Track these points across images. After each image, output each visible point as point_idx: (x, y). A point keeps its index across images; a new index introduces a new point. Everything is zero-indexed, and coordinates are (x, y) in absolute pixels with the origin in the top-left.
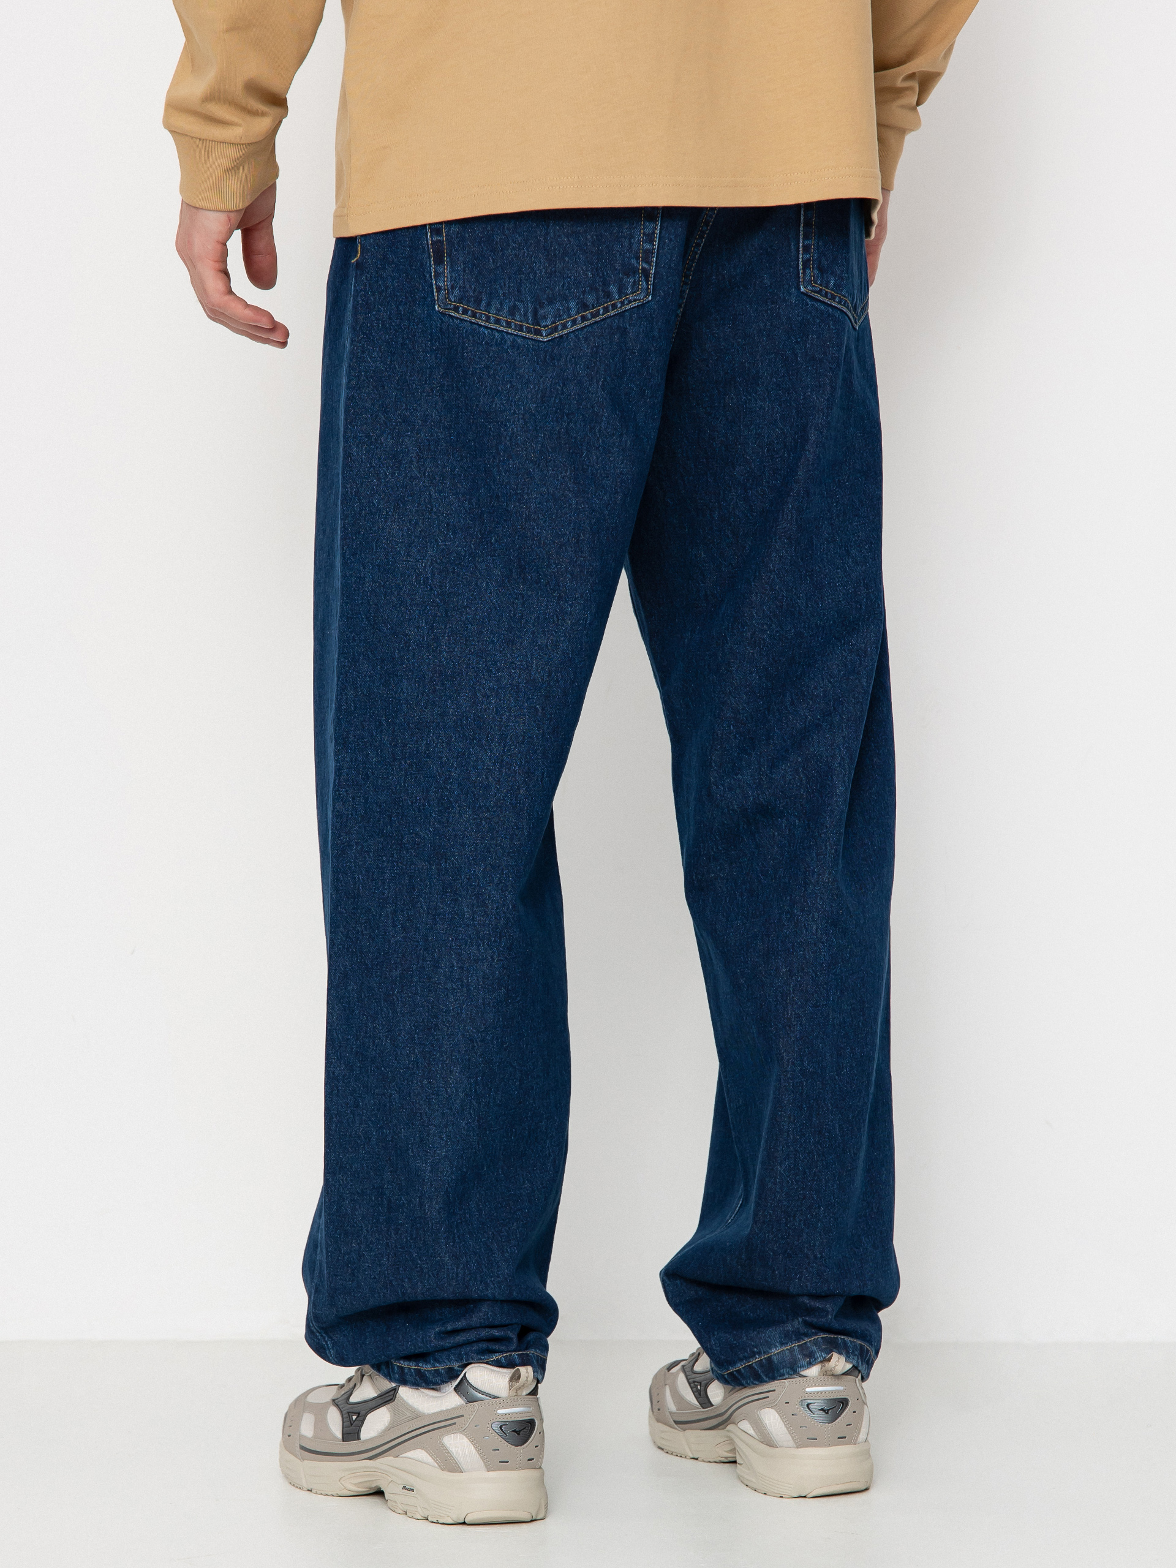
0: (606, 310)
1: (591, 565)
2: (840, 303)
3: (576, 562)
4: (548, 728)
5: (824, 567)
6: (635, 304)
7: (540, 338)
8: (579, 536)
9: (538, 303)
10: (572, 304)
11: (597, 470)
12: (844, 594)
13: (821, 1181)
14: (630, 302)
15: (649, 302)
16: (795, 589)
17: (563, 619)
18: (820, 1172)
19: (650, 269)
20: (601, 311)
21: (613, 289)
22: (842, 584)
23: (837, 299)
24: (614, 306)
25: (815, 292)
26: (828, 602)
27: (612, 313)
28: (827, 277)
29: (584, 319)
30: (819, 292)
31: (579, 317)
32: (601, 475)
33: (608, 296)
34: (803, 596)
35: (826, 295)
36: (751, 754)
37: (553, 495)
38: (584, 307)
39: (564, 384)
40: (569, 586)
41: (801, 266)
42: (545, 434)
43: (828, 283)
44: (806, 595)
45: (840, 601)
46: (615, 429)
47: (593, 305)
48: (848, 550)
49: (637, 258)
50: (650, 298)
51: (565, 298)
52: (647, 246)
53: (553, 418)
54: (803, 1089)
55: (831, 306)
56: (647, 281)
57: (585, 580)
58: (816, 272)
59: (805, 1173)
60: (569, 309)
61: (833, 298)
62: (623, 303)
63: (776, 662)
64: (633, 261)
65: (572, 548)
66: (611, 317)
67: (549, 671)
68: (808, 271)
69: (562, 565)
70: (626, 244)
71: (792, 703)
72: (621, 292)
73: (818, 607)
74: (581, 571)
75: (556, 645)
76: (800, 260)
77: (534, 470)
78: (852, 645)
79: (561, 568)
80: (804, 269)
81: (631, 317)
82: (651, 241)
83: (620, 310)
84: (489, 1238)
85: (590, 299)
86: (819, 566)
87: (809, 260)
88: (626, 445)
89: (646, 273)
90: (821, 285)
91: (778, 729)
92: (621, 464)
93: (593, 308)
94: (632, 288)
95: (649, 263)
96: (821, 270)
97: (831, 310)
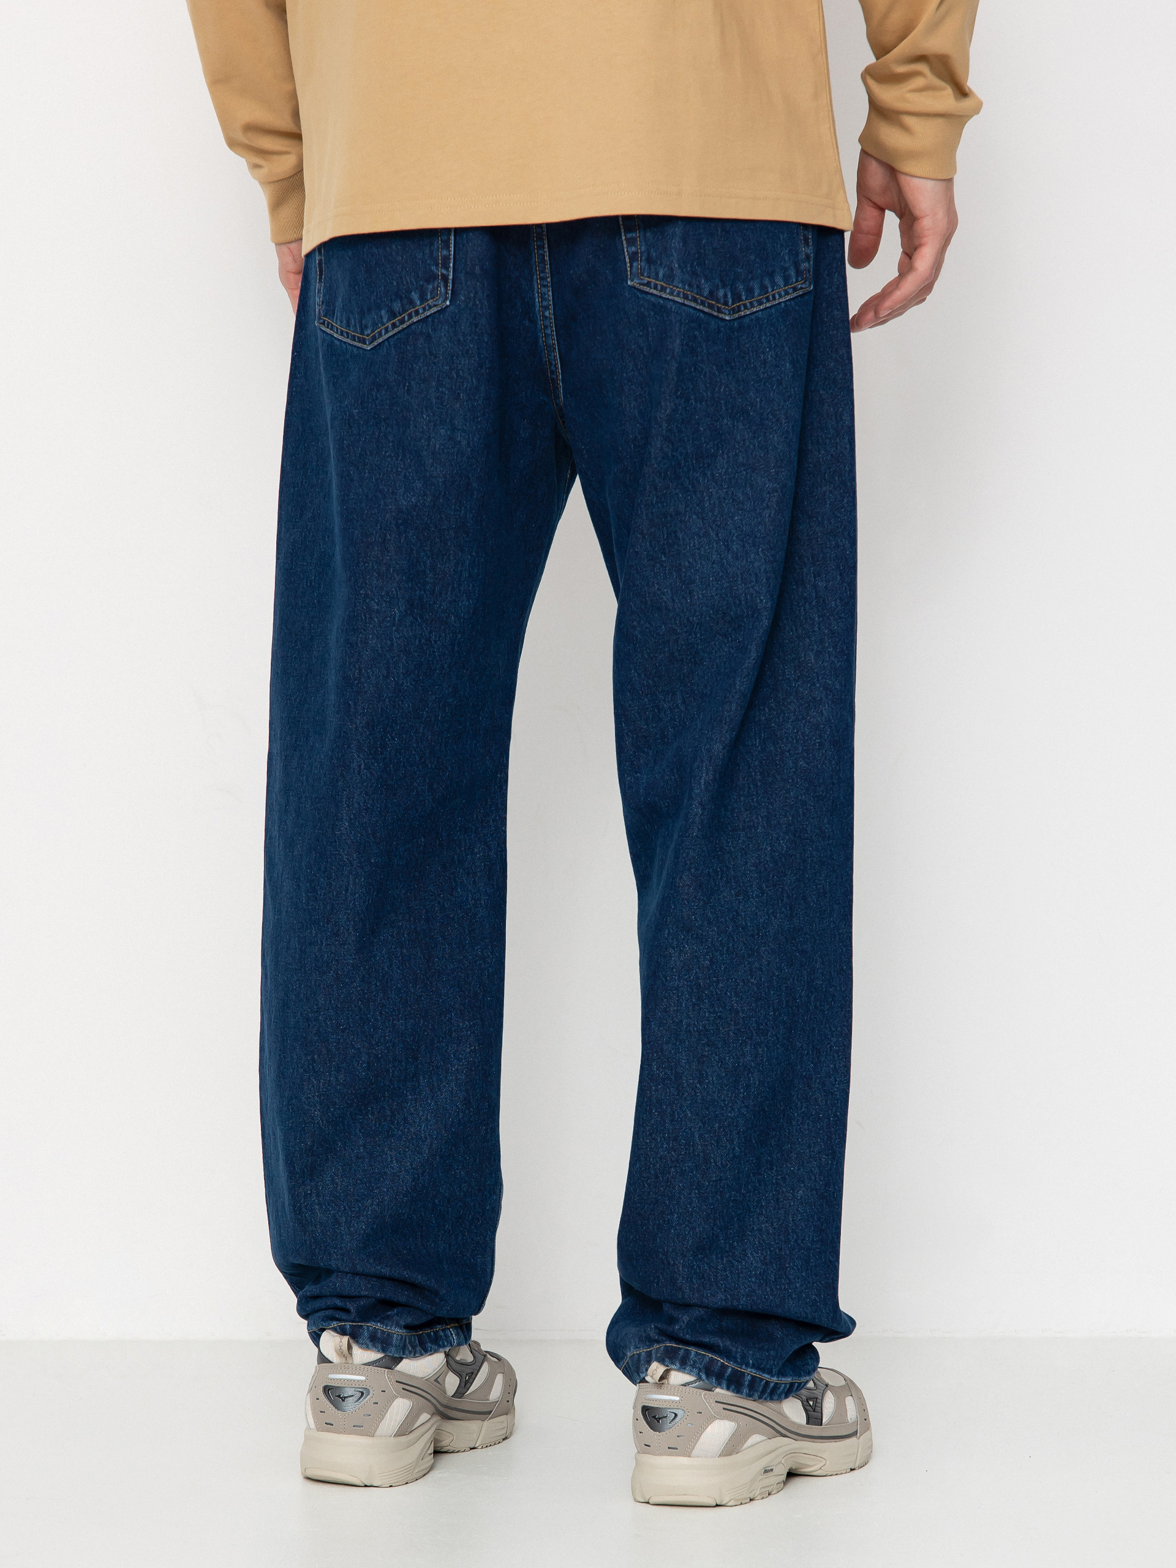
0: (410, 316)
1: (397, 564)
2: (671, 293)
3: (382, 560)
4: (361, 723)
5: (696, 562)
6: (434, 310)
7: (365, 347)
8: (386, 536)
9: (362, 314)
10: (383, 312)
11: (409, 473)
12: (717, 589)
13: (674, 1188)
14: (430, 307)
15: (447, 307)
16: (657, 584)
17: (371, 618)
18: (672, 1178)
19: (448, 275)
20: (406, 318)
21: (415, 296)
22: (716, 579)
23: (668, 290)
24: (417, 313)
25: (644, 285)
26: (698, 597)
27: (415, 319)
28: (655, 269)
29: (394, 326)
30: (648, 284)
31: (389, 324)
32: (413, 478)
33: (412, 303)
34: (667, 592)
35: (656, 288)
36: (648, 753)
37: (367, 496)
38: (393, 315)
39: (378, 390)
40: (375, 584)
41: (627, 260)
42: (366, 438)
43: (657, 274)
44: (671, 590)
45: (713, 596)
46: (423, 432)
47: (399, 313)
48: (728, 545)
49: (437, 265)
50: (448, 303)
51: (379, 308)
52: (445, 252)
53: (373, 423)
54: (651, 1093)
55: (661, 297)
56: (446, 286)
57: (391, 578)
58: (643, 264)
59: (657, 1177)
60: (381, 317)
61: (663, 289)
62: (424, 309)
63: (652, 658)
64: (433, 268)
65: (378, 547)
66: (414, 323)
67: (359, 668)
68: (635, 264)
69: (369, 563)
70: (427, 251)
71: (684, 702)
72: (423, 299)
73: (687, 602)
74: (388, 570)
75: (366, 643)
76: (626, 253)
77: (354, 473)
78: (739, 642)
79: (368, 566)
80: (631, 263)
81: (433, 321)
82: (448, 247)
83: (423, 316)
84: (339, 1211)
85: (397, 306)
86: (688, 562)
87: (636, 253)
88: (435, 448)
89: (445, 279)
90: (649, 277)
91: (672, 728)
92: (431, 467)
93: (400, 315)
94: (431, 294)
95: (447, 269)
96: (649, 261)
97: (662, 302)
